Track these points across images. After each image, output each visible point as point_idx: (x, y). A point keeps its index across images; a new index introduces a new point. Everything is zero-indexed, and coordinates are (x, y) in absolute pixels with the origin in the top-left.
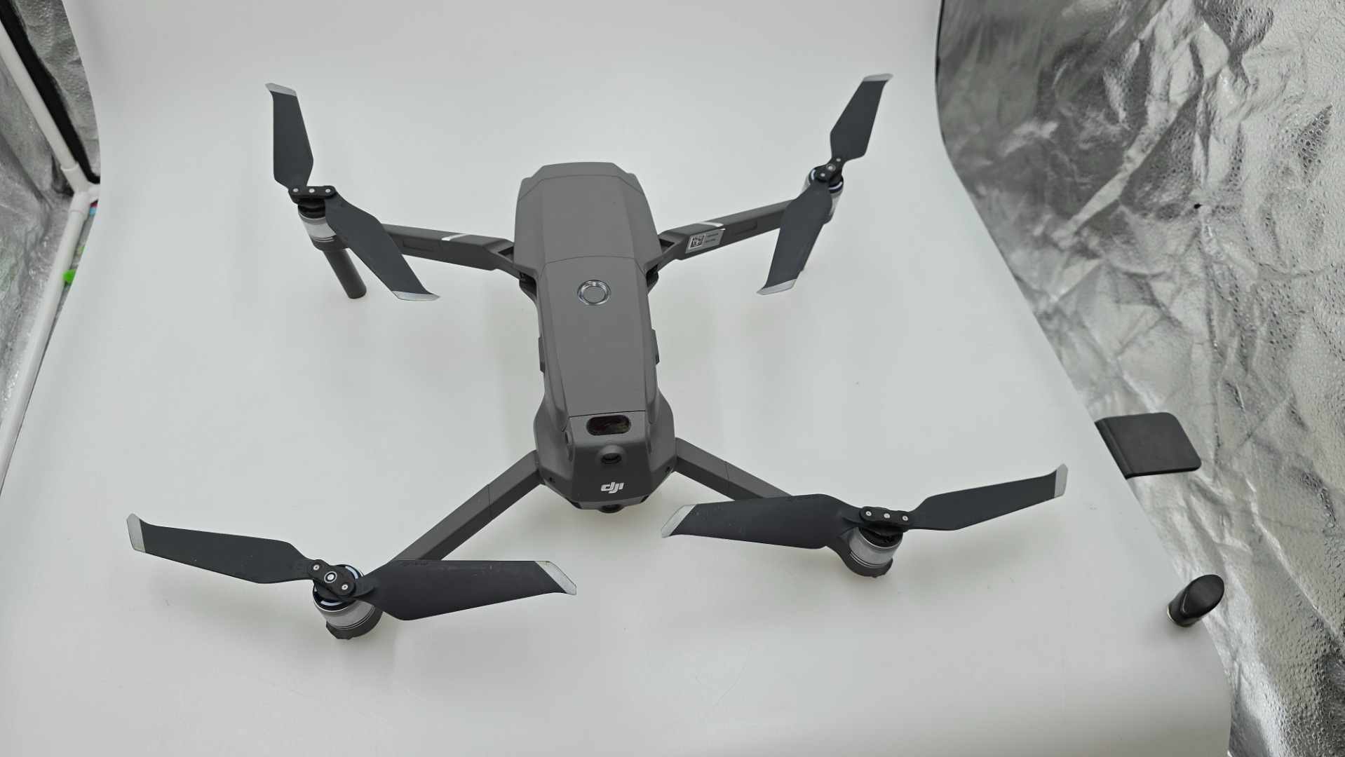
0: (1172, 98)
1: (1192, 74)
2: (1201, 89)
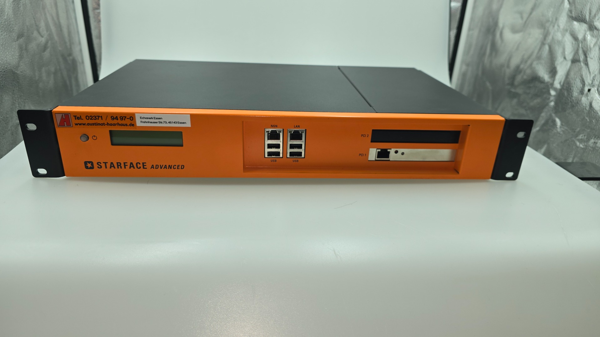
0: (567, 57)
1: (574, 42)
2: (579, 45)
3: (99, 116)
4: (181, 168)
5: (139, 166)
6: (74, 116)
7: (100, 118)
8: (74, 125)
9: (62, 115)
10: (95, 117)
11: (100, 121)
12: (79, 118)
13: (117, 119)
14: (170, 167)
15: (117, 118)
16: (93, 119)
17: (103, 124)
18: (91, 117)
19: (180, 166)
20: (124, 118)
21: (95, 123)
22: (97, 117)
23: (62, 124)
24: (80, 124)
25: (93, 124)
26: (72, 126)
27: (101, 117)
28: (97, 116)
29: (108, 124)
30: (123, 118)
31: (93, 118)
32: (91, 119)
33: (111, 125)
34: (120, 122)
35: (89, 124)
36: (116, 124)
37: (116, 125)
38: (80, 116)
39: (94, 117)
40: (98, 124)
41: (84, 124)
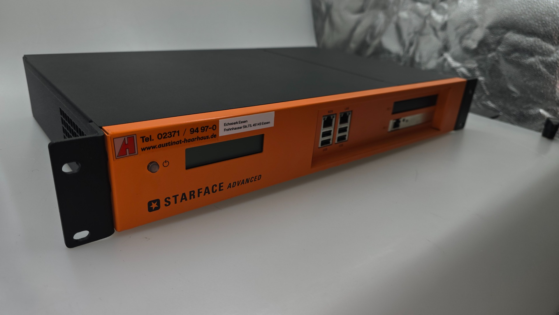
3: (175, 132)
4: (258, 179)
5: (215, 188)
6: (141, 137)
7: (176, 134)
8: (140, 150)
9: (125, 139)
10: (170, 133)
11: (176, 139)
12: (148, 139)
13: (198, 132)
14: (247, 181)
15: (198, 130)
16: (167, 138)
17: (180, 142)
18: (165, 134)
19: (257, 177)
20: (206, 128)
21: (169, 143)
22: (173, 134)
23: (122, 153)
24: (149, 148)
25: (166, 145)
26: (136, 153)
27: (178, 132)
28: (173, 132)
29: (185, 140)
30: (204, 129)
31: (168, 135)
32: (164, 138)
33: (190, 141)
34: (200, 134)
35: (160, 146)
36: (196, 138)
37: (195, 141)
38: (150, 136)
39: (168, 133)
40: (173, 142)
41: (154, 147)
